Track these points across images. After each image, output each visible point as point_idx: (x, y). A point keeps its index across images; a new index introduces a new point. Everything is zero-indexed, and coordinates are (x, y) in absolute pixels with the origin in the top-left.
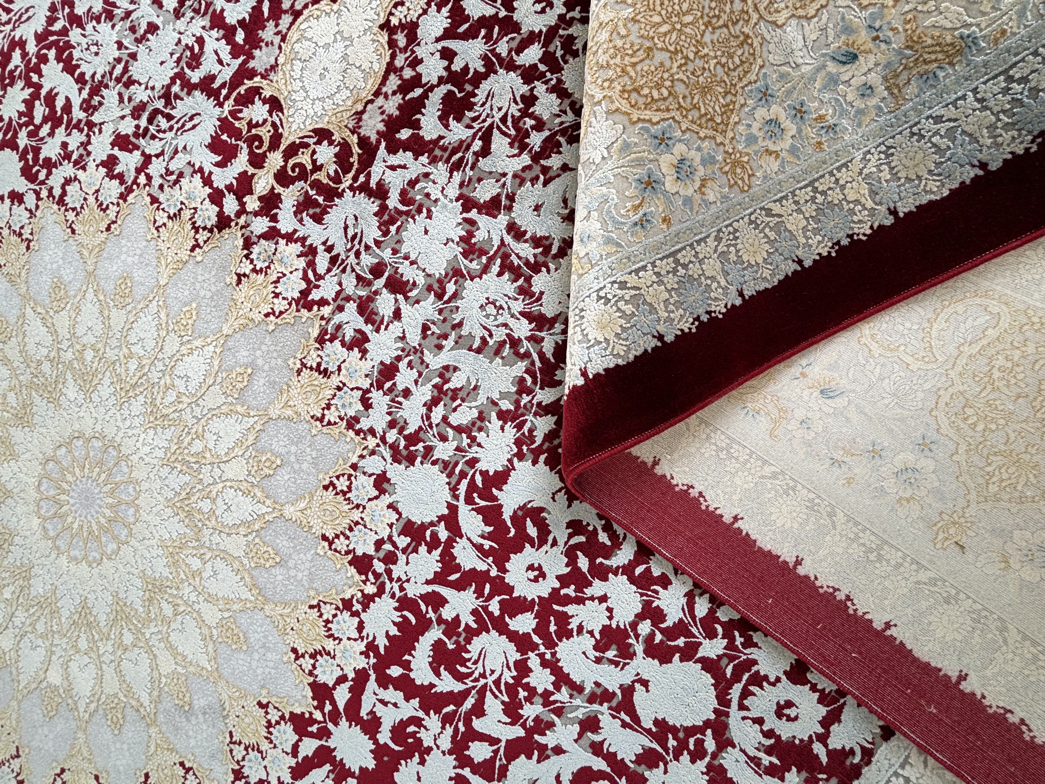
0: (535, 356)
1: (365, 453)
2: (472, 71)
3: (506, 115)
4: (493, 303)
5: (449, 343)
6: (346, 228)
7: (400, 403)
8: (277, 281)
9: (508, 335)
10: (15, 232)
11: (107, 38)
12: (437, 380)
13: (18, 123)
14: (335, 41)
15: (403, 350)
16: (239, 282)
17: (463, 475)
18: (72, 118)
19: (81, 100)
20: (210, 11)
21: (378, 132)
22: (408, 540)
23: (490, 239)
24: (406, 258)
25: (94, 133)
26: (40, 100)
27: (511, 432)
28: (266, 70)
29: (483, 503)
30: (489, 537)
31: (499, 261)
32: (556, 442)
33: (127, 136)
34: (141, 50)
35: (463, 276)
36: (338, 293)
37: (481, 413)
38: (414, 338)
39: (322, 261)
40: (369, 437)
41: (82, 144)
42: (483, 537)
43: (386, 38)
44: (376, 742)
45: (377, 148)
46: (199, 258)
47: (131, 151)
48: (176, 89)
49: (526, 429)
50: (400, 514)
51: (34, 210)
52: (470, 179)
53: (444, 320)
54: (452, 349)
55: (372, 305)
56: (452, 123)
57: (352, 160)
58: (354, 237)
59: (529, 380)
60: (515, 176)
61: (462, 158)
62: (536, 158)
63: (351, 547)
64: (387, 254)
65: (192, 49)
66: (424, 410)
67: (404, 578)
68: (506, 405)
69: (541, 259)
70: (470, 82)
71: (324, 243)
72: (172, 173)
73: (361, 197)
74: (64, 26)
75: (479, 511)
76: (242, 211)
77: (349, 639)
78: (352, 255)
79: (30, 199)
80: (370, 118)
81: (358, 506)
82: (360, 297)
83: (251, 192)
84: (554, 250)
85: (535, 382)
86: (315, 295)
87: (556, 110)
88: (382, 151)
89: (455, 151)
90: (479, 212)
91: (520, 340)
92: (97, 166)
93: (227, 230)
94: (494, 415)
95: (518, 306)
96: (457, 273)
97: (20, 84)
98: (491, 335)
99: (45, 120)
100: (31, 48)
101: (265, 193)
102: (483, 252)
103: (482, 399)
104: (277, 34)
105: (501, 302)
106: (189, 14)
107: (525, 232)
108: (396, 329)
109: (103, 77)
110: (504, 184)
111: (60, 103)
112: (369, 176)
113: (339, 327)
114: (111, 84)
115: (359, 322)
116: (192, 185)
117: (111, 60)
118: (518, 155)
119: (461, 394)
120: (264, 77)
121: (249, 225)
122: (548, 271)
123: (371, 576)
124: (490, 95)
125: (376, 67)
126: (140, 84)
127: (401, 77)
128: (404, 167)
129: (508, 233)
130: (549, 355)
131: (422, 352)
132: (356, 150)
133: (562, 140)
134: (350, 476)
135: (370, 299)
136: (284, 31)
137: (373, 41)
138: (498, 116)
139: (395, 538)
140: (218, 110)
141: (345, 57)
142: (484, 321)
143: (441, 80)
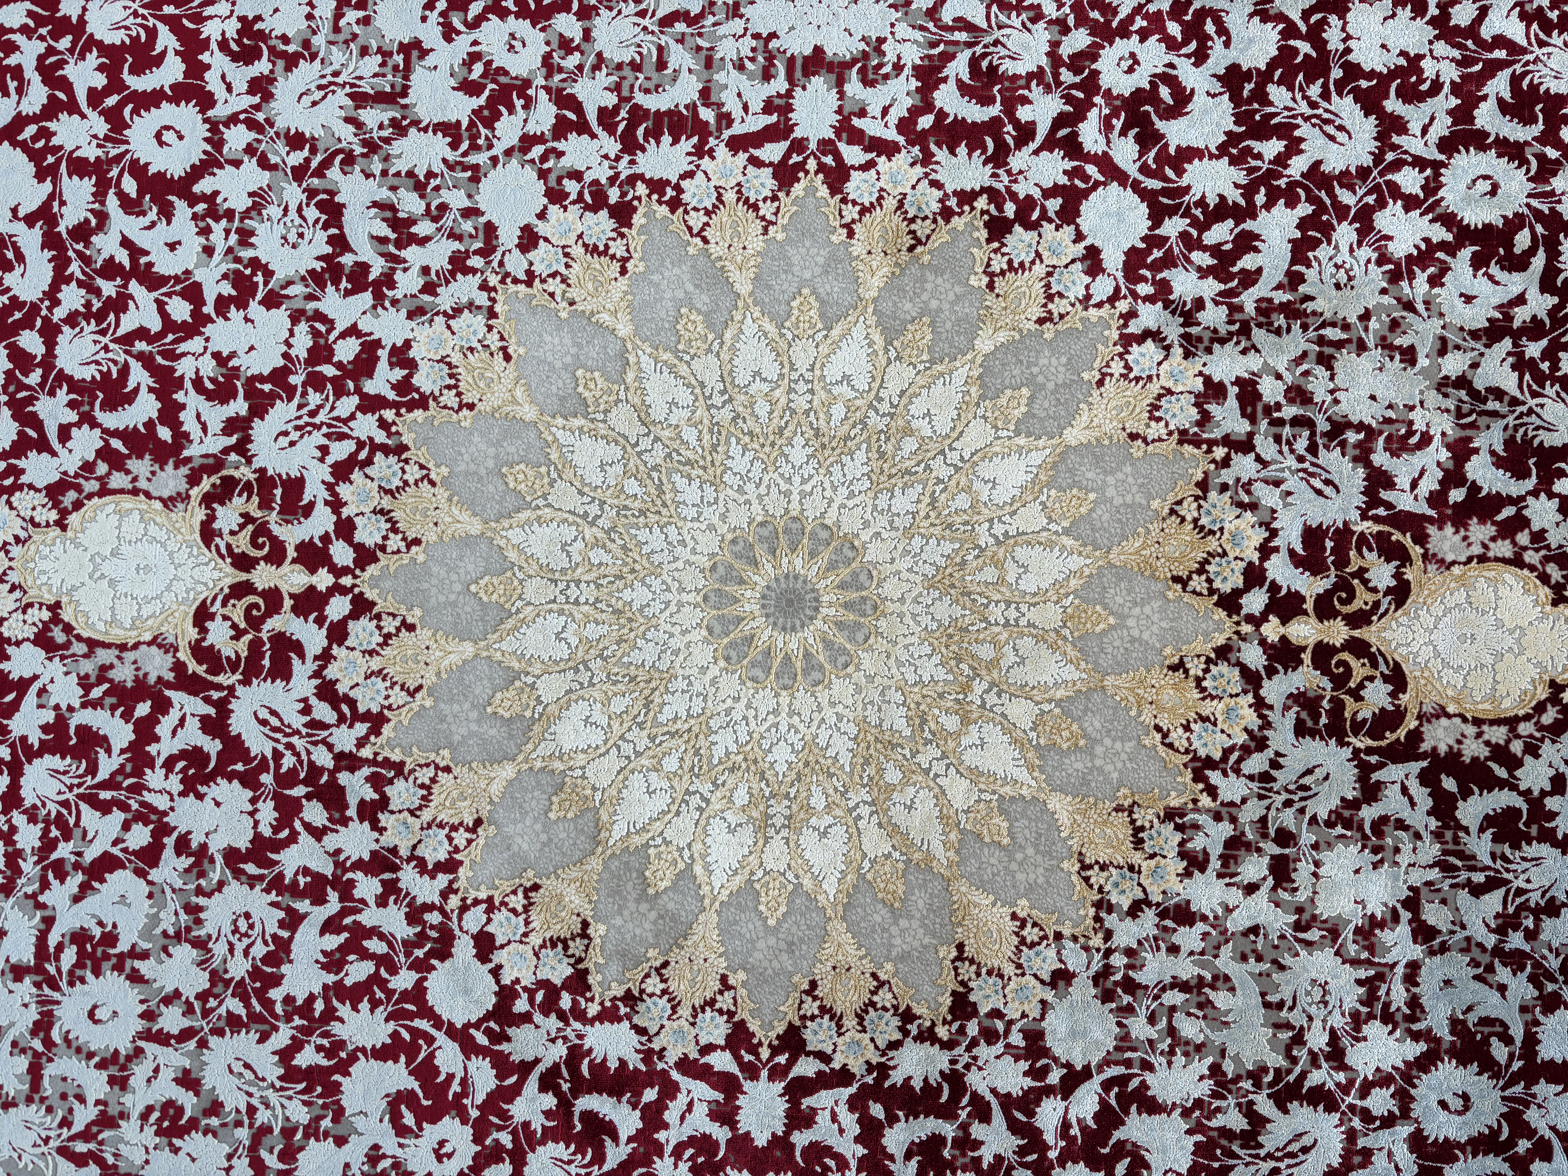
0: (1298, 1070)
1: (1082, 940)
2: (1552, 824)
3: (1526, 891)
4: (1325, 993)
5: (1252, 965)
6: (1309, 772)
7: (1158, 949)
8: (1204, 719)
9: (1302, 1028)
10: (1048, 286)
11: (1367, 291)
12: (1208, 977)
13: (1188, 207)
14: (1511, 632)
15: (1216, 918)
16: (1174, 668)
17: (1128, 1063)
18: (1238, 295)
19: (1270, 295)
20: (1469, 433)
21: (1434, 749)
22: (1023, 1044)
23: (1389, 950)
24: (1317, 864)
25: (1238, 343)
26: (1237, 225)
27: (1205, 1088)
28: (1434, 555)
29: (1113, 1102)
30: (1084, 1129)
31: (1372, 972)
32: (1224, 1142)
33: (1259, 396)
34: (1376, 354)
35: (1334, 940)
36: (1232, 804)
37: (1203, 1045)
38: (1237, 922)
39: (1256, 763)
40: (1100, 935)
41: (1215, 331)
42: (1079, 1121)
43: (1544, 697)
44: (788, 1133)
45: (1418, 758)
46: (1170, 595)
47: (1243, 415)
48: (1352, 437)
49: (1216, 1103)
50: (1043, 1017)
51: (1093, 302)
52: (1439, 890)
53: (1276, 947)
54: (1251, 974)
55: (1242, 852)
56: (1488, 835)
57: (1388, 734)
58: (1305, 788)
59: (1269, 1078)
60: (1468, 939)
61: (1457, 869)
62: (1497, 951)
63: (972, 984)
64: (1307, 837)
65: (1411, 433)
66: (1168, 980)
67: (980, 1063)
68: (1229, 1068)
69: (1399, 1017)
70: (1541, 828)
71: (1278, 754)
72: (1249, 492)
73: (1351, 772)
74: (1348, 208)
75: (1103, 1103)
76: (1257, 621)
77: (872, 1040)
78: (1285, 796)
79: (1103, 288)
80: (1446, 729)
81: (1019, 966)
82: (1243, 834)
83: (1284, 623)
84: (1415, 1027)
85: (1271, 1085)
86: (1214, 777)
87: (1555, 944)
88: (1416, 767)
89: (1461, 855)
90: (1410, 922)
91: (1304, 1043)
92: (1201, 374)
93: (1223, 614)
94: (1210, 1060)
95: (1338, 1021)
96: (1334, 932)
97: (1241, 177)
98: (1291, 1009)
99: (1215, 250)
100: (1298, 166)
101: (1294, 641)
102: (1371, 949)
103: (1218, 1038)
104: (1485, 546)
105: (1332, 1000)
106: (1451, 404)
107: (1417, 985)
108: (1235, 896)
109: (1314, 313)
110: (1453, 932)
111: (1247, 262)
112: (1381, 766)
113: (1196, 827)
114: (1312, 334)
115: (1216, 850)
116: (1250, 531)
117: (1340, 316)
118: (1491, 931)
119: (1209, 1011)
120: (1425, 557)
121: (1244, 640)
122: (1391, 1033)
123: (956, 1026)
124: (1537, 860)
125: (1506, 704)
126: (1332, 378)
127: (1508, 741)
128: (1413, 804)
129: (1407, 966)
130: (1307, 1084)
131: (1227, 941)
132: (1401, 733)
133: (1529, 969)
134: (1045, 937)
135: (1248, 846)
136: (1491, 554)
137: (1533, 681)
138: (1520, 883)
139: (1015, 1028)
140: (1355, 515)
141: (1499, 656)
142: (1301, 994)
143: (1526, 794)
